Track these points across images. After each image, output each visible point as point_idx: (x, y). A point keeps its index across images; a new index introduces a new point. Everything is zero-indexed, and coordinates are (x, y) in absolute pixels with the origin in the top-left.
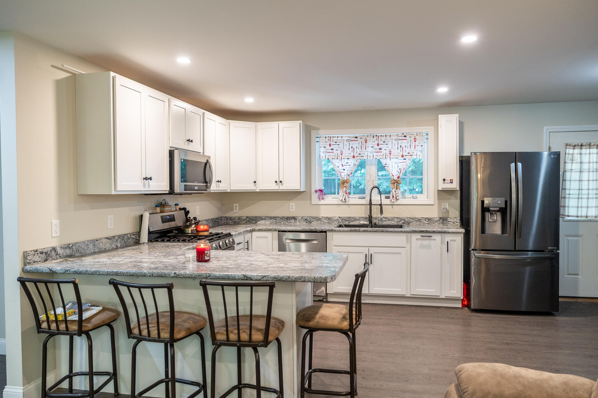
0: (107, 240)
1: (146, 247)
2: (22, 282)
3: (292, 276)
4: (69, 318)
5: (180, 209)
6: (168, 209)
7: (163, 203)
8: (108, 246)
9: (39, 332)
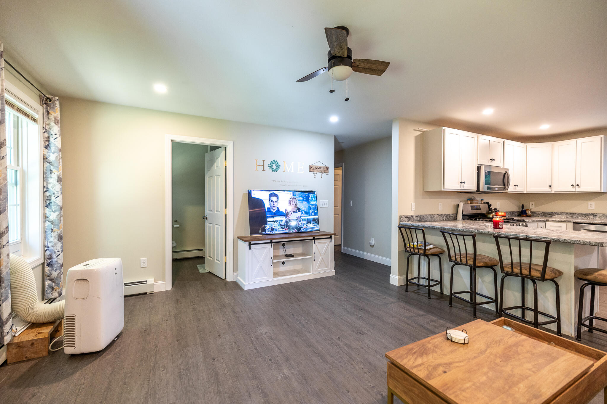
0: (438, 216)
1: (461, 222)
2: (399, 227)
3: (568, 239)
4: (419, 247)
5: (484, 203)
6: (475, 202)
7: (473, 198)
8: (438, 219)
9: (406, 252)
